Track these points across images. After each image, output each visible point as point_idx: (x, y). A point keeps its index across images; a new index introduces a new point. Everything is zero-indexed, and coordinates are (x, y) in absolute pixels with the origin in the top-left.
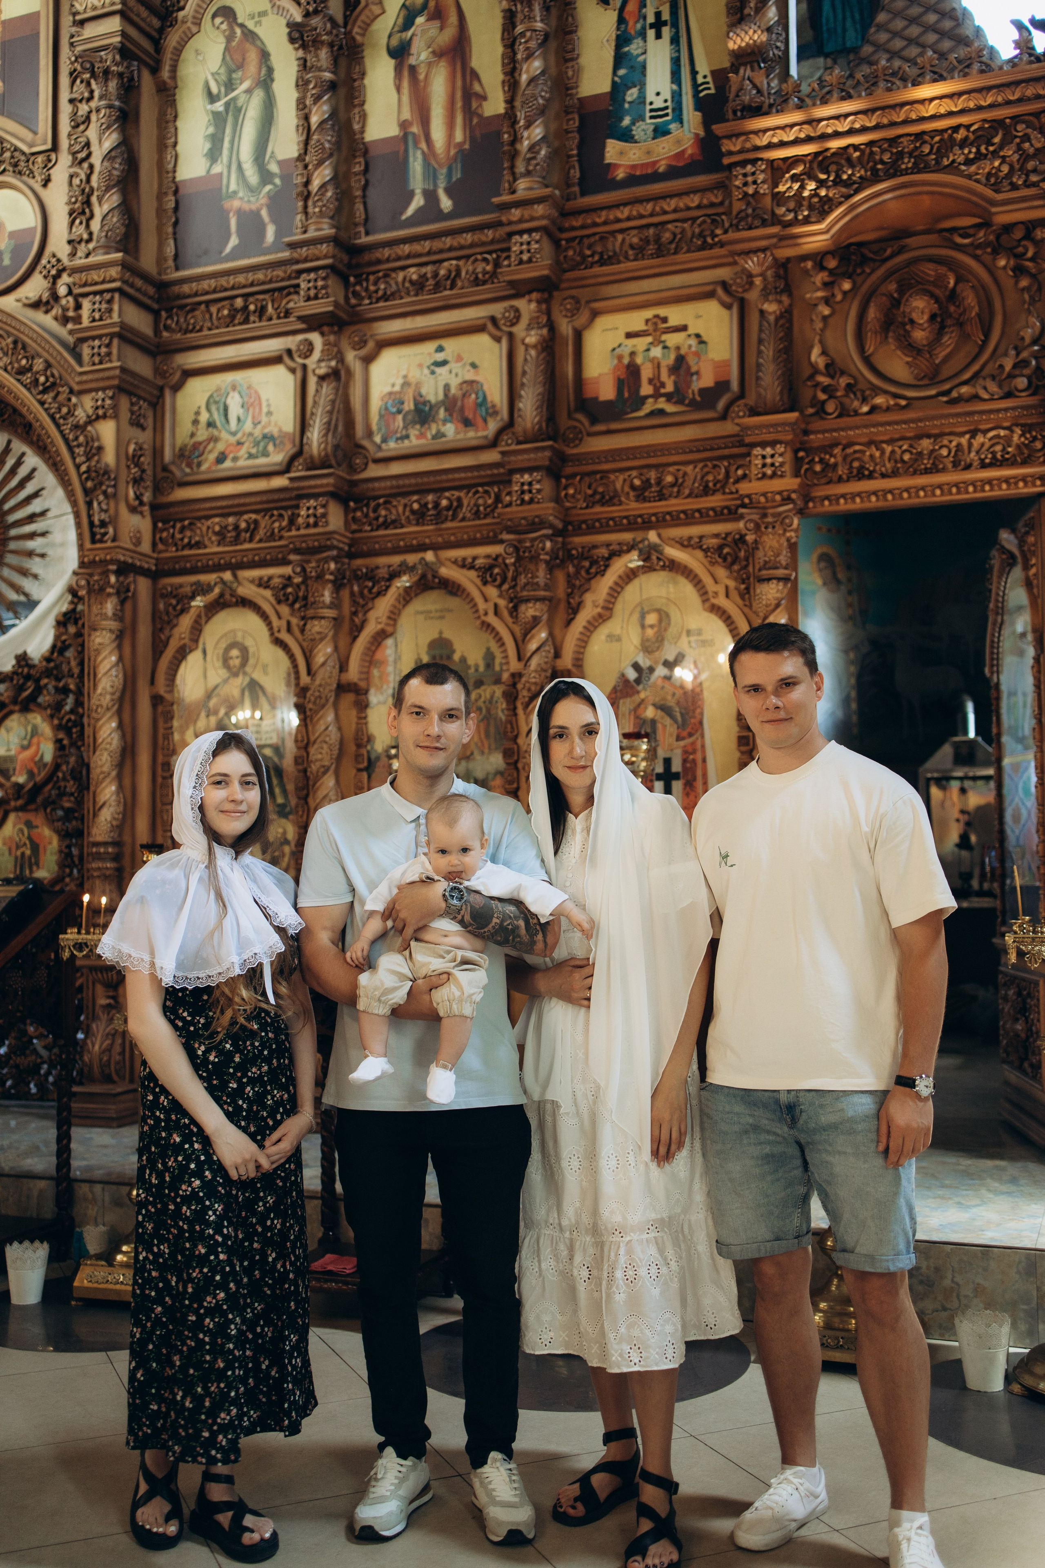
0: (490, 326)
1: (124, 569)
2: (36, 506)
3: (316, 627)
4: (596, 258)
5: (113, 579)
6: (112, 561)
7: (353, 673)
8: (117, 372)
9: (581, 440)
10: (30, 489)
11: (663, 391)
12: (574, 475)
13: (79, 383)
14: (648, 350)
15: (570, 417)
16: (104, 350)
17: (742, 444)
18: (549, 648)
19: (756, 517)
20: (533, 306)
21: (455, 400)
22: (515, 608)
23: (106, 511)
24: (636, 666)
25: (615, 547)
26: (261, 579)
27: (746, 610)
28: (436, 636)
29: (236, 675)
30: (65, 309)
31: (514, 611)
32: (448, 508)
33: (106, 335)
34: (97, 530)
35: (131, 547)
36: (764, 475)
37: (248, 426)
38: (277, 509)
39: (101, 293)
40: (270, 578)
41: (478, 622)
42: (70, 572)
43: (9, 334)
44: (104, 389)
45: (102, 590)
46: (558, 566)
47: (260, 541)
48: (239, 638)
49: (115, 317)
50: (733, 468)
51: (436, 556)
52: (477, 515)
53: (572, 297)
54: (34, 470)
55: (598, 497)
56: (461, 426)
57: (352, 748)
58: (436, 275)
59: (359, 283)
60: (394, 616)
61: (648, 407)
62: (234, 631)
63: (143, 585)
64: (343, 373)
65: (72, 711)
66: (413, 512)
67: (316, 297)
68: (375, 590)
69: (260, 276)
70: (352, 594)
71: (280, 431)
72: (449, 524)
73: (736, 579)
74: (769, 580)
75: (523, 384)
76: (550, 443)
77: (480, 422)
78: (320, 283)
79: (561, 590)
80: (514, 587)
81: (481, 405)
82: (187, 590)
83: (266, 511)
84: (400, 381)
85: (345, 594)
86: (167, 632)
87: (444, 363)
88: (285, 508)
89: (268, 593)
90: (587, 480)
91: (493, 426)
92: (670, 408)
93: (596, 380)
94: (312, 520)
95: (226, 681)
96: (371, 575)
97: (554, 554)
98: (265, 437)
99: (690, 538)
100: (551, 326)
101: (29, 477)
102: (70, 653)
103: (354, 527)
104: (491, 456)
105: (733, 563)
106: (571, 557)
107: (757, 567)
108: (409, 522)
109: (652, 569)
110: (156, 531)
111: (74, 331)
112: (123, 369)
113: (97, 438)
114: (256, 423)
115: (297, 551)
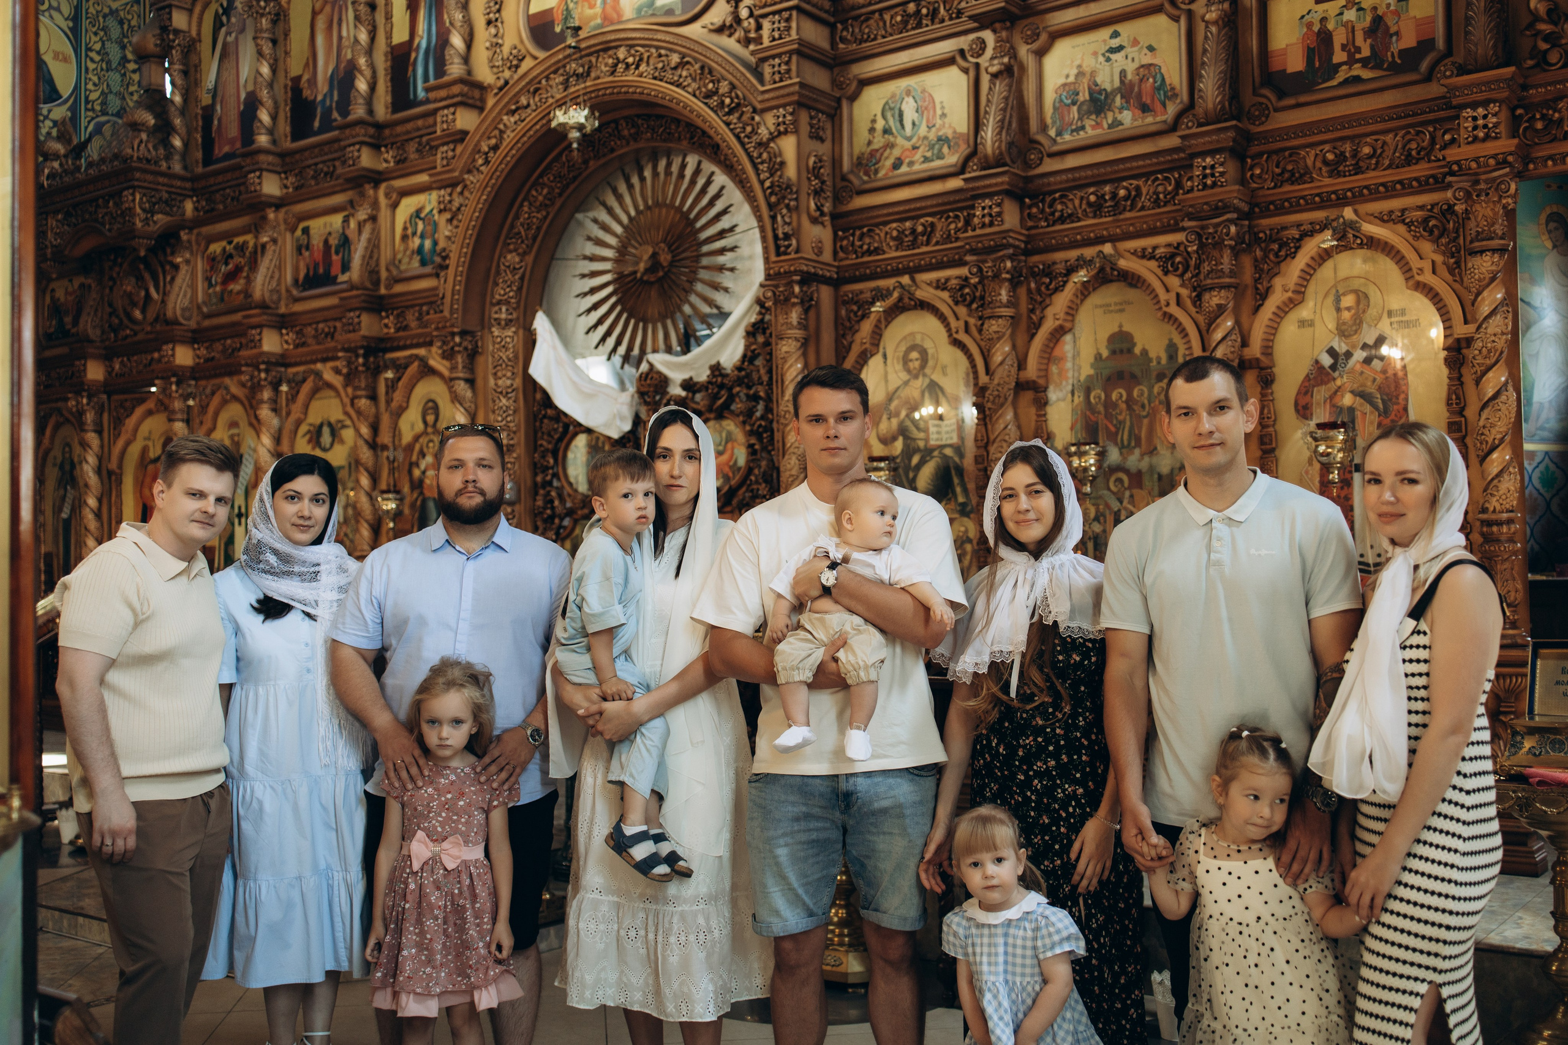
1: (807, 279)
2: (725, 223)
3: (993, 326)
5: (797, 289)
6: (796, 272)
7: (1032, 370)
8: (797, 88)
9: (1267, 117)
10: (719, 206)
11: (1358, 56)
12: (1261, 154)
13: (762, 102)
14: (1341, 14)
15: (1255, 93)
16: (784, 67)
17: (1450, 107)
18: (1236, 337)
19: (1466, 185)
21: (1132, 84)
22: (1199, 297)
23: (789, 224)
24: (1332, 352)
25: (1306, 227)
26: (938, 281)
27: (1457, 286)
28: (1116, 329)
29: (916, 377)
30: (747, 31)
31: (1197, 300)
32: (1126, 198)
33: (785, 53)
34: (781, 243)
35: (814, 257)
36: (1476, 139)
37: (923, 130)
38: (952, 210)
39: (779, 12)
40: (947, 280)
41: (1160, 314)
42: (757, 285)
43: (696, 60)
44: (784, 106)
45: (787, 300)
46: (1244, 250)
47: (937, 243)
48: (918, 341)
49: (793, 32)
50: (1439, 133)
51: (1115, 248)
52: (1157, 203)
54: (723, 188)
55: (1287, 175)
56: (1138, 112)
60: (1072, 312)
61: (1341, 76)
62: (912, 334)
63: (825, 294)
64: (1016, 69)
65: (762, 418)
66: (1089, 204)
68: (1052, 286)
70: (1029, 291)
71: (955, 132)
72: (1128, 215)
73: (1444, 253)
74: (1482, 252)
75: (1204, 63)
76: (1234, 123)
77: (1158, 106)
79: (1248, 275)
80: (1197, 275)
81: (1159, 89)
82: (868, 296)
83: (941, 213)
84: (1074, 71)
85: (1022, 291)
86: (849, 338)
87: (1120, 48)
88: (961, 209)
89: (945, 295)
90: (1275, 158)
91: (1172, 109)
92: (1366, 74)
93: (1284, 52)
94: (987, 220)
95: (906, 383)
96: (1048, 271)
97: (1239, 239)
98: (939, 139)
99: (1391, 212)
101: (718, 196)
102: (759, 362)
103: (1030, 224)
104: (1171, 141)
105: (1441, 236)
106: (1258, 240)
107: (1469, 239)
108: (1086, 215)
109: (1347, 248)
110: (836, 239)
111: (755, 52)
112: (802, 85)
113: (779, 153)
114: (930, 126)
115: (975, 253)
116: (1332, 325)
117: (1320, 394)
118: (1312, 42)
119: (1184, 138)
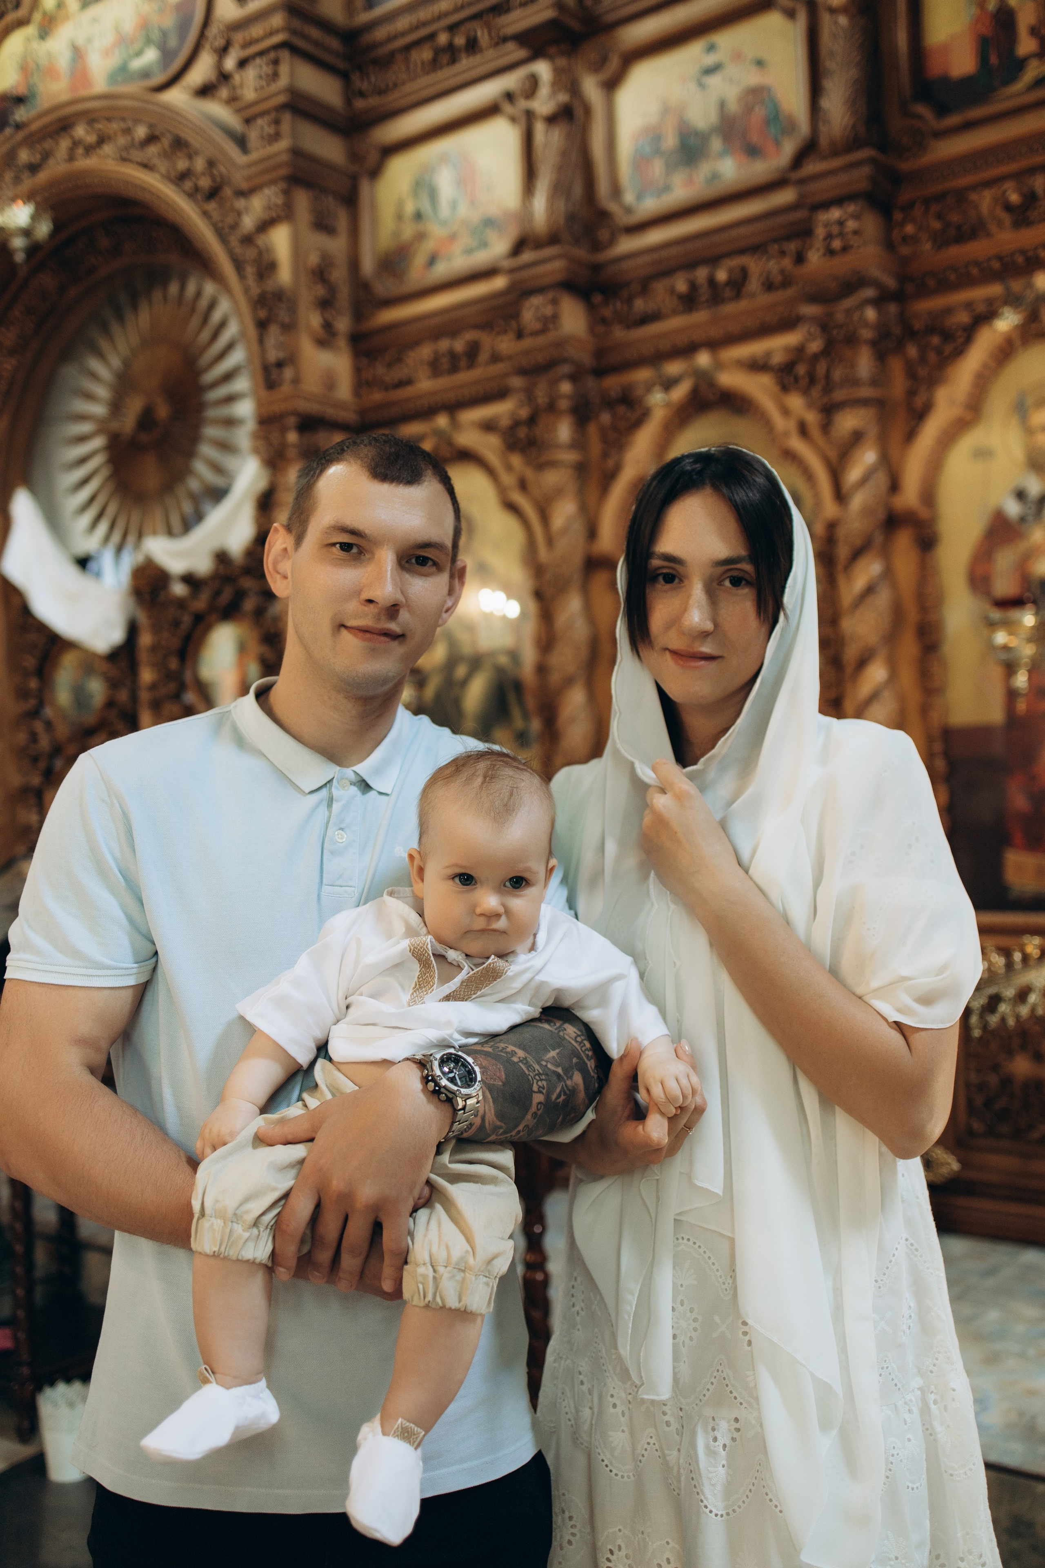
1: (308, 424)
3: (552, 478)
5: (292, 437)
6: (292, 413)
7: (603, 539)
8: (289, 156)
9: (923, 146)
12: (913, 204)
13: (248, 179)
15: (904, 111)
16: (273, 129)
18: (881, 479)
22: (829, 421)
23: (282, 347)
25: (981, 308)
26: (486, 420)
31: (826, 427)
32: (729, 283)
33: (274, 108)
34: (272, 373)
35: (322, 392)
37: (464, 210)
38: (500, 319)
39: (266, 52)
40: (496, 418)
43: (168, 133)
44: (274, 183)
45: (283, 453)
46: (892, 349)
47: (481, 367)
49: (284, 80)
51: (714, 358)
52: (770, 287)
54: (226, 315)
55: (952, 232)
61: (1030, 75)
64: (578, 110)
66: (679, 296)
67: (532, 1)
68: (631, 418)
70: (602, 427)
71: (502, 210)
72: (732, 307)
75: (831, 71)
76: (871, 153)
79: (898, 386)
80: (826, 388)
83: (485, 325)
84: (657, 109)
85: (592, 430)
87: (718, 67)
89: (495, 439)
90: (934, 208)
91: (789, 148)
93: (945, 47)
94: (540, 325)
96: (624, 399)
97: (883, 331)
98: (484, 221)
104: (786, 196)
108: (675, 313)
110: (357, 371)
111: (238, 111)
112: (296, 152)
113: (269, 250)
114: (473, 203)
115: (523, 372)
119: (801, 182)
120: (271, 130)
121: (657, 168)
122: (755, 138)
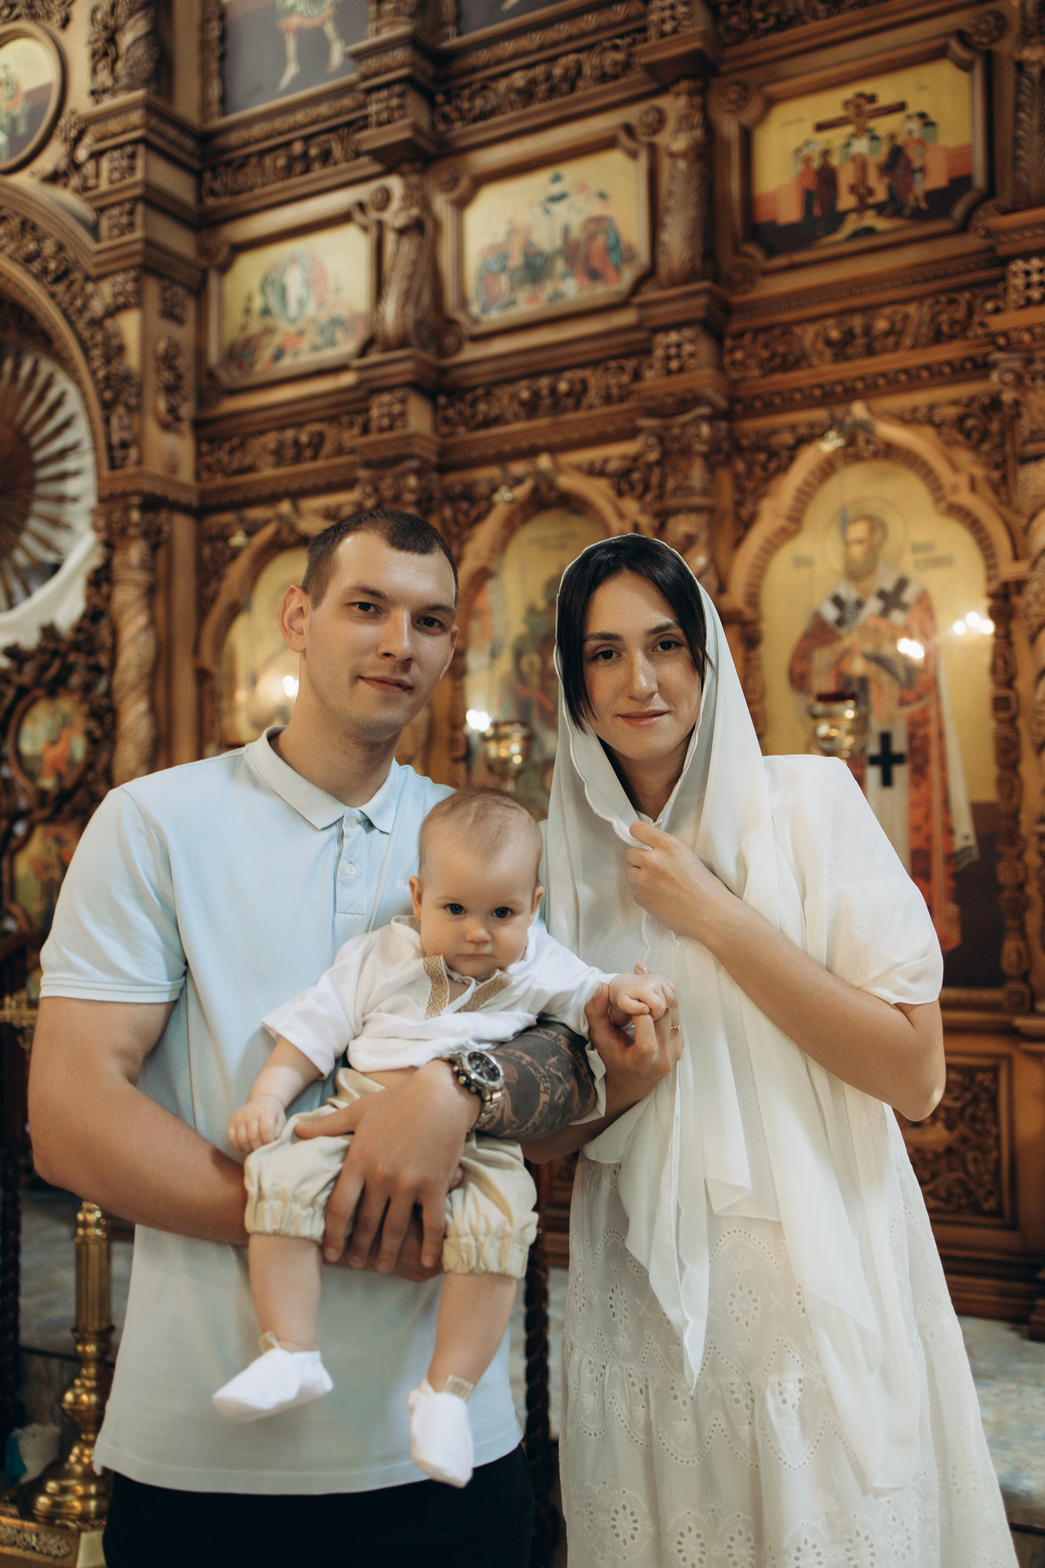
0: (624, 139)
1: (152, 504)
2: (66, 439)
4: (771, 22)
5: (135, 516)
6: (136, 493)
8: (141, 245)
9: (752, 283)
10: (59, 417)
11: (871, 200)
12: (743, 333)
13: (97, 265)
14: (848, 145)
15: (736, 250)
16: (126, 220)
17: (992, 261)
19: (1017, 365)
20: (682, 101)
22: (663, 525)
23: (128, 428)
24: (838, 601)
25: (803, 431)
27: (1004, 510)
28: (555, 572)
30: (85, 179)
31: (659, 531)
32: (569, 394)
33: (128, 200)
34: (117, 453)
35: (164, 474)
36: (1029, 301)
37: (312, 309)
38: (345, 414)
39: (121, 146)
43: (17, 214)
44: (125, 270)
45: (124, 531)
46: (721, 462)
47: (326, 458)
49: (139, 176)
50: (978, 302)
51: (554, 461)
52: (608, 399)
53: (737, 83)
54: (64, 392)
55: (777, 361)
57: (444, 730)
58: (549, 76)
59: (448, 102)
60: (498, 549)
61: (850, 226)
63: (182, 526)
64: (428, 224)
65: (104, 695)
66: (522, 403)
67: (389, 121)
68: (472, 513)
69: (323, 109)
71: (351, 311)
72: (571, 416)
73: (986, 465)
74: (1038, 459)
75: (669, 211)
76: (707, 285)
77: (610, 272)
78: (394, 102)
79: (726, 496)
80: (660, 495)
83: (332, 418)
86: (213, 586)
87: (562, 197)
88: (356, 412)
90: (762, 338)
91: (628, 276)
92: (881, 224)
93: (773, 196)
94: (386, 422)
96: (467, 494)
97: (715, 445)
98: (332, 321)
99: (915, 410)
100: (709, 128)
104: (627, 318)
105: (982, 440)
107: (1019, 441)
108: (517, 418)
109: (857, 458)
110: (199, 455)
111: (90, 200)
112: (149, 243)
113: (118, 334)
114: (321, 304)
115: (368, 464)
116: (837, 564)
117: (822, 658)
118: (811, 183)
119: (642, 306)
120: (124, 220)
121: (504, 282)
122: (596, 263)
